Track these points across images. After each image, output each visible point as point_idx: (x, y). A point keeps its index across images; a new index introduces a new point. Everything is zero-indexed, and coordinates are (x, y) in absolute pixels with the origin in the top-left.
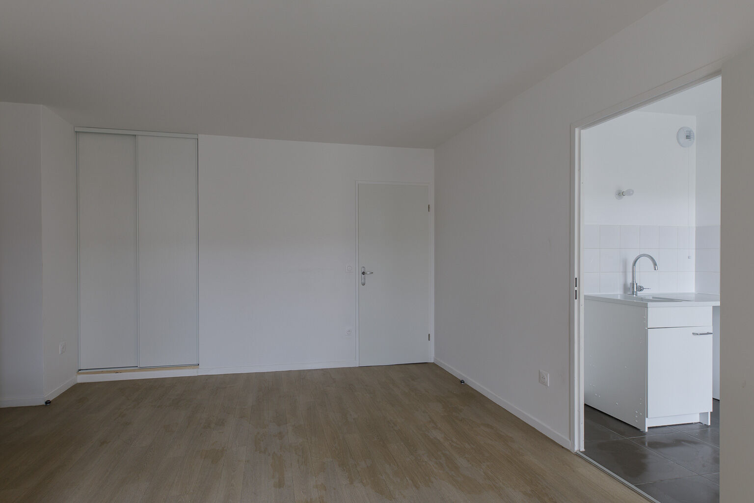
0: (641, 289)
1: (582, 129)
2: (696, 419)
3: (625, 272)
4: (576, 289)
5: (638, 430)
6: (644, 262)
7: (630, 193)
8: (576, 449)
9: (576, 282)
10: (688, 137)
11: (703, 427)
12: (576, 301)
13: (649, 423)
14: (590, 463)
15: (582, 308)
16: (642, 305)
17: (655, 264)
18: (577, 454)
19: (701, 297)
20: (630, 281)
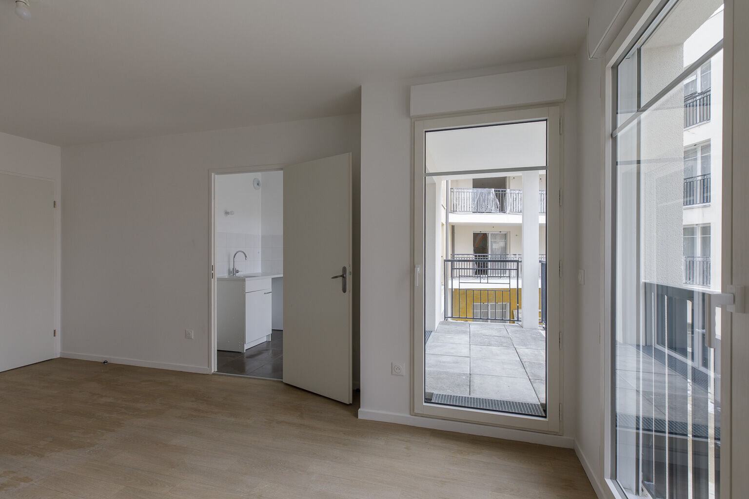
0: (237, 272)
1: (216, 174)
2: (265, 340)
3: (229, 262)
4: (213, 272)
5: (241, 353)
6: (240, 256)
7: (232, 213)
8: (213, 371)
9: (213, 268)
10: (258, 184)
11: (268, 342)
12: (212, 280)
13: (246, 347)
14: (222, 375)
15: (216, 283)
16: (242, 280)
17: (246, 257)
18: (213, 374)
19: (264, 274)
20: (232, 267)
